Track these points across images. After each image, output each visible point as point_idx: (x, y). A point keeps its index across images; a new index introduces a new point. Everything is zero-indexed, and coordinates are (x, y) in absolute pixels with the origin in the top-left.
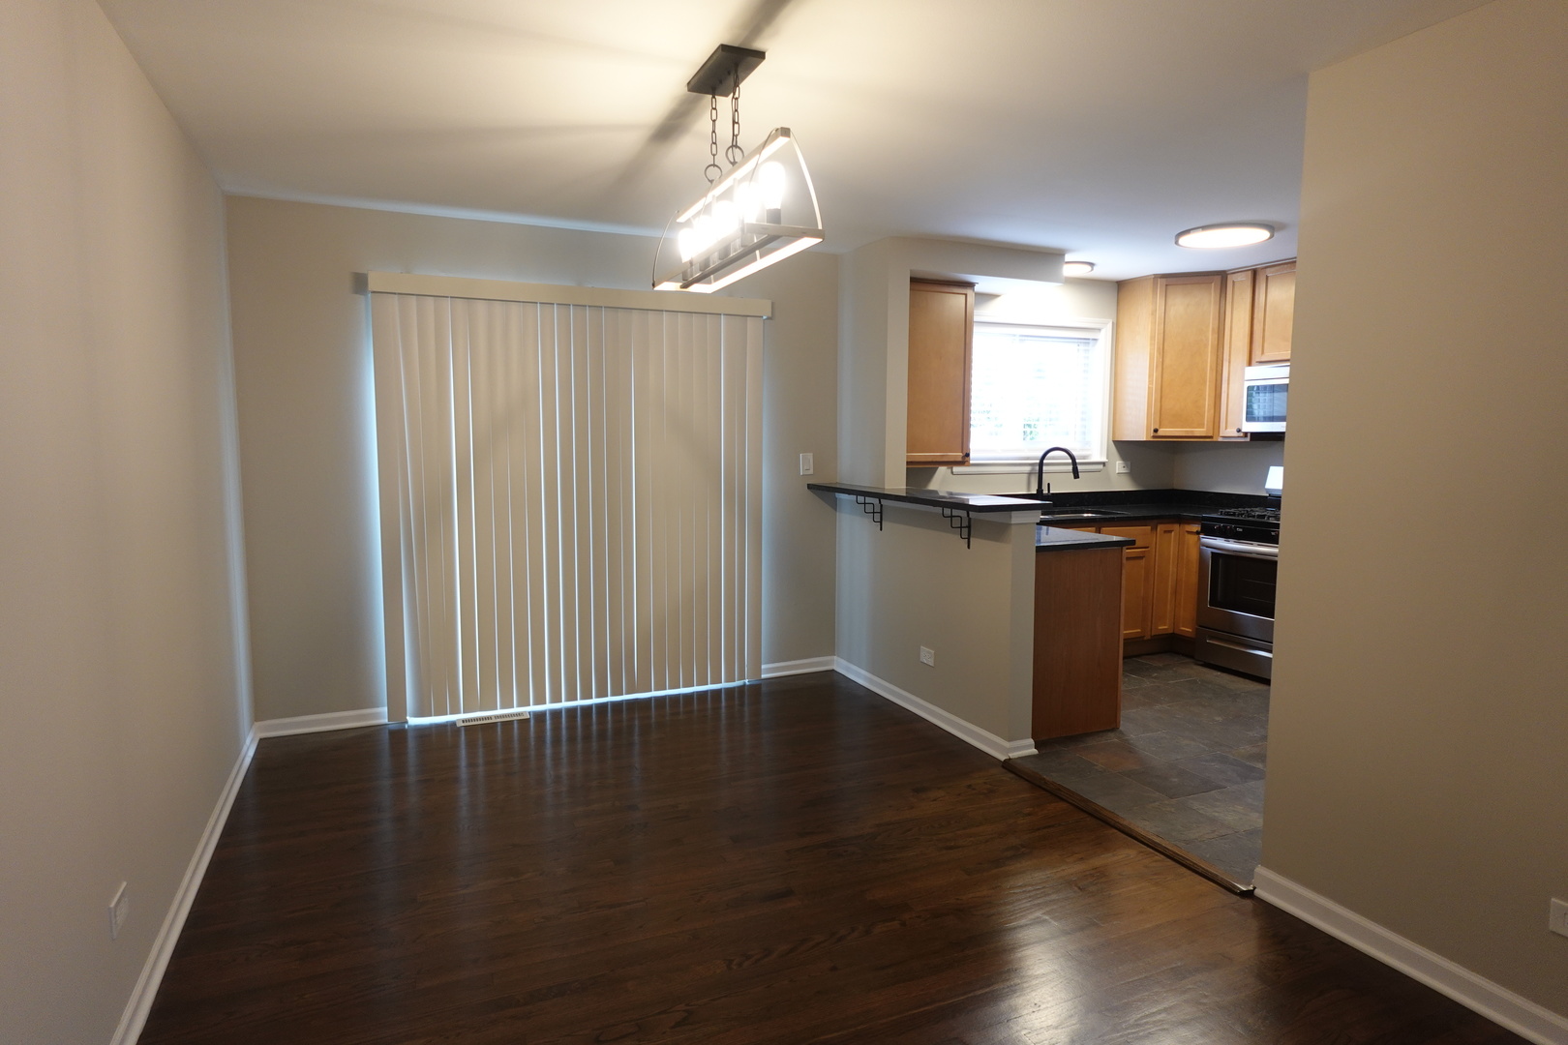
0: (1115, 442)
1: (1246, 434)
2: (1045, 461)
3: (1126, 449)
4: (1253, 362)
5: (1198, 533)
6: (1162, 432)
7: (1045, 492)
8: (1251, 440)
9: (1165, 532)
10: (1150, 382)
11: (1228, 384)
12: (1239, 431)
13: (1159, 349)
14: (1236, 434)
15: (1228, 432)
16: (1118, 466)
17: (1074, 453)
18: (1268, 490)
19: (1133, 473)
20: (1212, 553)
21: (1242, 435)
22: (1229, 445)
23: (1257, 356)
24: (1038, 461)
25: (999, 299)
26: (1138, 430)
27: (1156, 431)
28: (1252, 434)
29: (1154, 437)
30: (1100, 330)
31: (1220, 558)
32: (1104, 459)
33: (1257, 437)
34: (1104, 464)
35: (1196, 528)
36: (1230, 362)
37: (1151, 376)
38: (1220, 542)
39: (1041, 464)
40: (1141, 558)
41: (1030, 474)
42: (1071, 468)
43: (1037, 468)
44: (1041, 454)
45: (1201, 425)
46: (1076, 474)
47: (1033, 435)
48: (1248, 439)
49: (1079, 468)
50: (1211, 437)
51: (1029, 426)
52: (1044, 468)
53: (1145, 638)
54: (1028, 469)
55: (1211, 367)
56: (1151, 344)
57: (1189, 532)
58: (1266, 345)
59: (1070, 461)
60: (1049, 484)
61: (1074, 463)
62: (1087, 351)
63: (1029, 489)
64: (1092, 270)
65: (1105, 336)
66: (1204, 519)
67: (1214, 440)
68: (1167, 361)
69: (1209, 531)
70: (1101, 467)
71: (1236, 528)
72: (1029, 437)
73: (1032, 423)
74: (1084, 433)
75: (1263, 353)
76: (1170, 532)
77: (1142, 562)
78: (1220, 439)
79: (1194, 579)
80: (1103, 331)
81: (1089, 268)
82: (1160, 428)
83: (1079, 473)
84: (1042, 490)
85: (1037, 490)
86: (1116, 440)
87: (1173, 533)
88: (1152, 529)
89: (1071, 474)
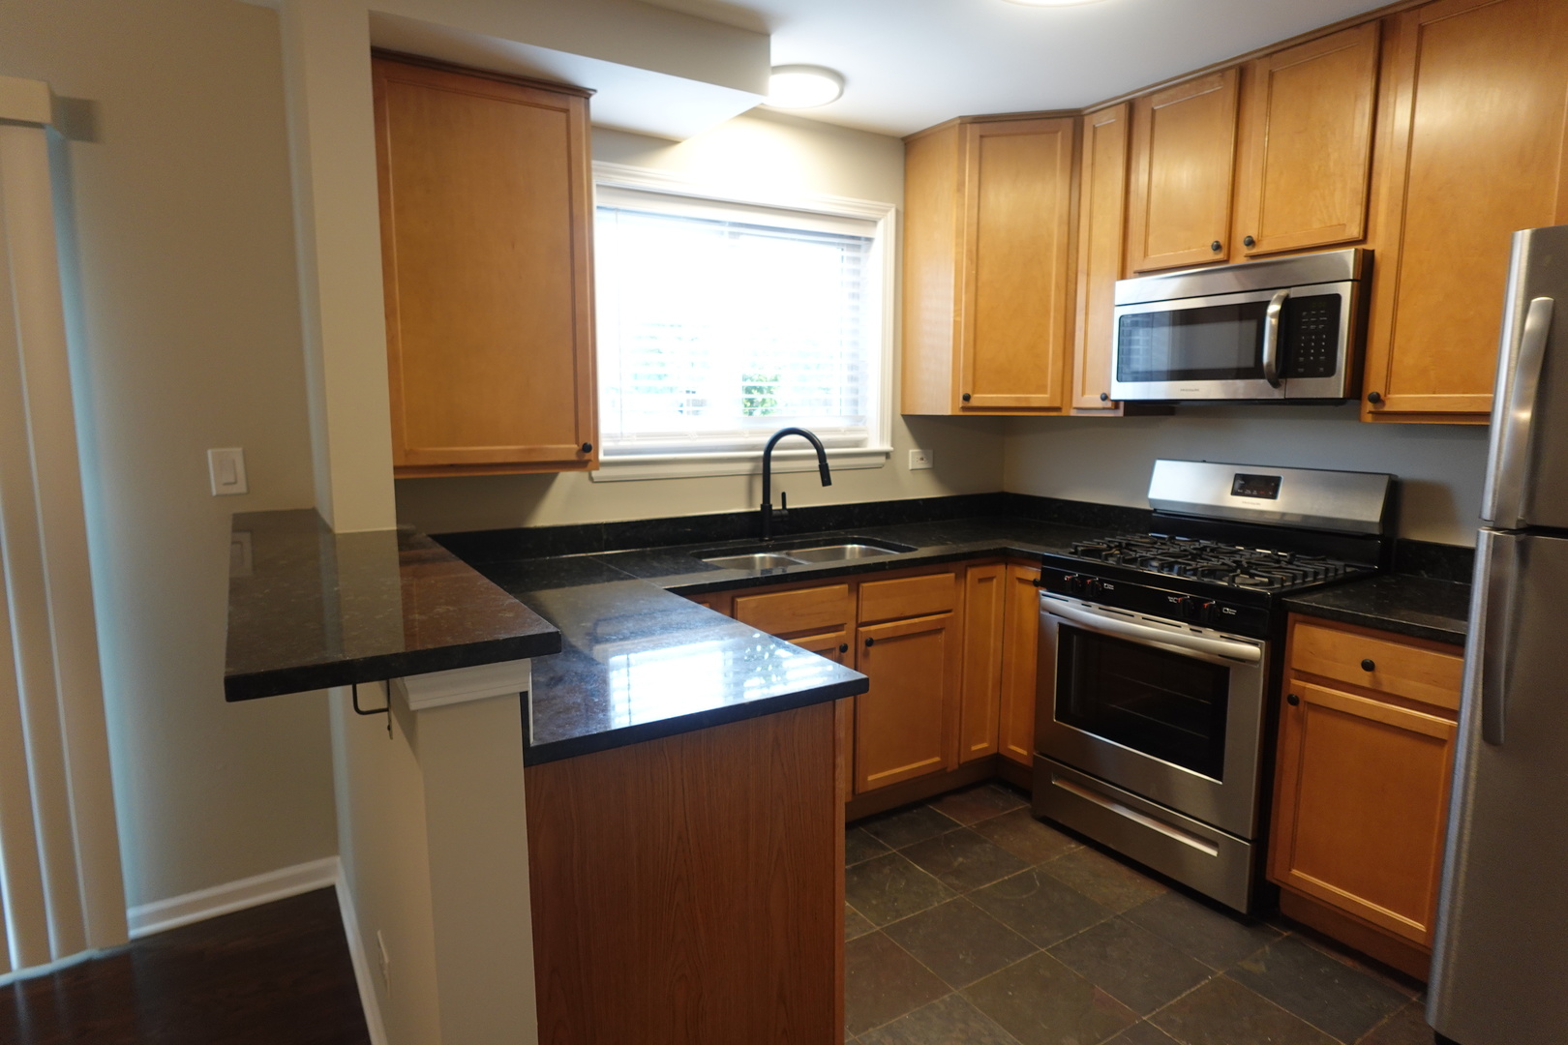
0: (904, 416)
1: (1116, 403)
2: (774, 453)
3: (922, 427)
4: (1129, 271)
5: (1036, 583)
6: (978, 399)
7: (776, 506)
8: (1125, 414)
9: (981, 580)
10: (957, 312)
11: (1087, 314)
12: (1105, 398)
13: (969, 251)
14: (1100, 404)
15: (1087, 399)
16: (913, 457)
17: (821, 437)
18: (1152, 501)
19: (937, 468)
20: (1061, 626)
21: (1109, 404)
22: (1088, 423)
23: (1136, 262)
24: (761, 453)
26: (940, 401)
27: (967, 398)
28: (1127, 402)
29: (964, 409)
30: (874, 222)
31: (1071, 632)
32: (887, 447)
33: (1134, 408)
34: (887, 454)
35: (1033, 573)
36: (1088, 275)
37: (957, 301)
38: (1073, 609)
39: (767, 458)
40: (938, 631)
41: (751, 476)
42: (816, 463)
43: (761, 464)
44: (766, 439)
45: (1041, 389)
46: (826, 480)
47: (767, 406)
48: (1120, 413)
49: (830, 462)
50: (1058, 409)
51: (760, 390)
52: (774, 465)
53: (949, 770)
54: (747, 467)
55: (1057, 283)
56: (957, 245)
57: (1021, 580)
58: (1151, 240)
59: (814, 452)
60: (784, 495)
61: (822, 456)
62: (857, 260)
63: (751, 504)
64: (841, 93)
65: (884, 234)
66: (1046, 560)
67: (1064, 413)
68: (985, 275)
69: (1054, 581)
70: (882, 460)
71: (1101, 582)
72: (757, 412)
73: (765, 386)
75: (1146, 254)
76: (991, 579)
77: (941, 638)
78: (1073, 413)
79: (1030, 664)
80: (881, 224)
82: (974, 393)
83: (831, 473)
84: (771, 506)
85: (762, 506)
86: (907, 413)
87: (995, 581)
88: (956, 577)
89: (818, 475)
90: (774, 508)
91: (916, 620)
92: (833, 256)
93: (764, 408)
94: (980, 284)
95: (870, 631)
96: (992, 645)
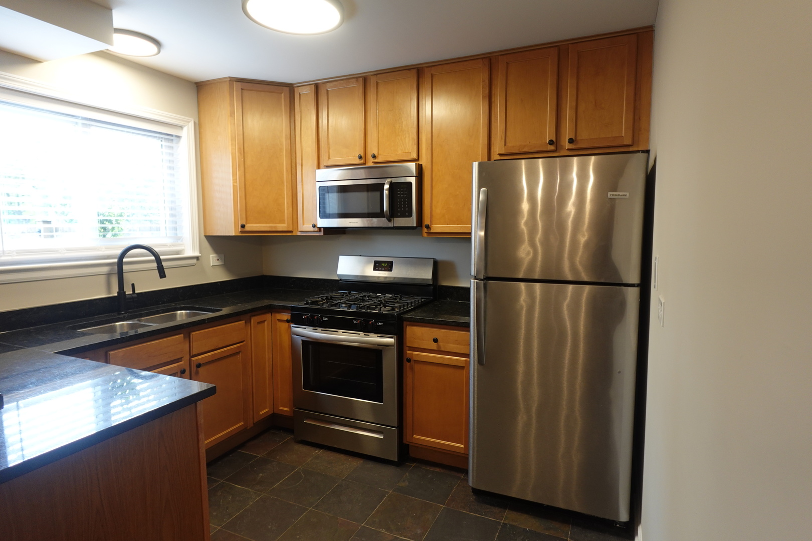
0: (206, 236)
1: (320, 228)
2: (125, 260)
3: (217, 242)
4: (322, 165)
5: (288, 321)
6: (249, 227)
7: (129, 291)
8: (325, 234)
9: (259, 323)
10: (234, 180)
11: (302, 185)
12: (314, 226)
13: (239, 149)
14: (312, 229)
15: (306, 227)
16: (212, 259)
17: (157, 249)
18: (339, 275)
19: (227, 265)
20: (303, 341)
21: (316, 229)
22: (306, 239)
23: (324, 161)
24: (116, 260)
25: (41, 64)
26: (227, 227)
27: (243, 226)
28: (325, 228)
29: (242, 232)
30: (181, 127)
31: (310, 345)
32: (197, 254)
33: (328, 231)
34: (197, 258)
35: (286, 316)
36: (302, 165)
37: (234, 175)
38: (308, 332)
39: (120, 263)
40: (237, 353)
41: (109, 275)
42: (155, 265)
43: (116, 267)
44: (119, 252)
45: (282, 221)
46: (162, 275)
47: (115, 232)
48: (322, 233)
49: (164, 264)
50: (291, 232)
51: (110, 222)
52: (125, 267)
53: (248, 428)
54: (105, 270)
55: (286, 168)
56: (232, 145)
57: (280, 321)
58: (331, 151)
59: (153, 258)
60: (133, 285)
61: (158, 260)
62: (171, 148)
63: (109, 292)
64: (159, 52)
65: (187, 134)
66: (293, 309)
67: (294, 234)
68: (248, 162)
69: (298, 319)
70: (195, 261)
71: (322, 317)
72: (109, 235)
73: (113, 219)
74: (176, 229)
75: (329, 158)
76: (264, 321)
77: (240, 357)
78: (299, 234)
79: (288, 363)
80: (185, 129)
81: (153, 48)
82: (247, 224)
83: (165, 270)
84: (125, 292)
85: (118, 293)
86: (208, 235)
87: (266, 322)
88: (245, 323)
89: (157, 272)
90: (126, 293)
91: (225, 349)
92: (155, 144)
93: (113, 233)
94: (246, 166)
95: (198, 359)
96: (267, 356)
